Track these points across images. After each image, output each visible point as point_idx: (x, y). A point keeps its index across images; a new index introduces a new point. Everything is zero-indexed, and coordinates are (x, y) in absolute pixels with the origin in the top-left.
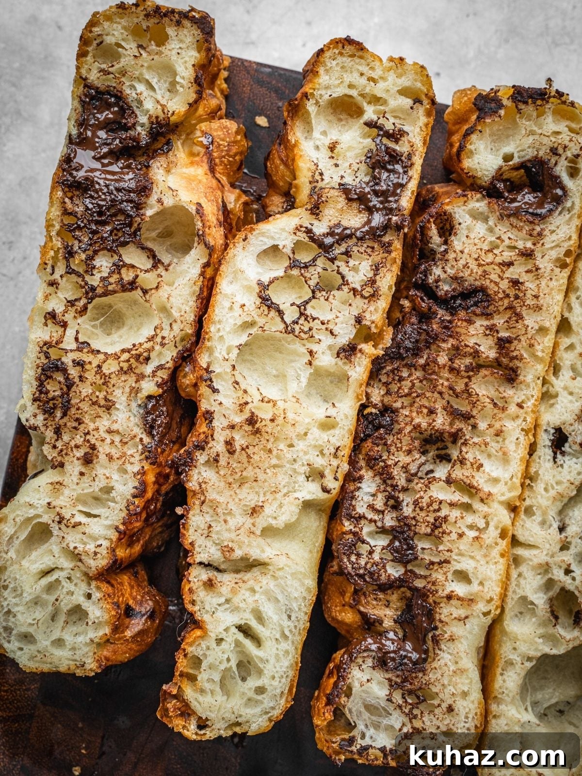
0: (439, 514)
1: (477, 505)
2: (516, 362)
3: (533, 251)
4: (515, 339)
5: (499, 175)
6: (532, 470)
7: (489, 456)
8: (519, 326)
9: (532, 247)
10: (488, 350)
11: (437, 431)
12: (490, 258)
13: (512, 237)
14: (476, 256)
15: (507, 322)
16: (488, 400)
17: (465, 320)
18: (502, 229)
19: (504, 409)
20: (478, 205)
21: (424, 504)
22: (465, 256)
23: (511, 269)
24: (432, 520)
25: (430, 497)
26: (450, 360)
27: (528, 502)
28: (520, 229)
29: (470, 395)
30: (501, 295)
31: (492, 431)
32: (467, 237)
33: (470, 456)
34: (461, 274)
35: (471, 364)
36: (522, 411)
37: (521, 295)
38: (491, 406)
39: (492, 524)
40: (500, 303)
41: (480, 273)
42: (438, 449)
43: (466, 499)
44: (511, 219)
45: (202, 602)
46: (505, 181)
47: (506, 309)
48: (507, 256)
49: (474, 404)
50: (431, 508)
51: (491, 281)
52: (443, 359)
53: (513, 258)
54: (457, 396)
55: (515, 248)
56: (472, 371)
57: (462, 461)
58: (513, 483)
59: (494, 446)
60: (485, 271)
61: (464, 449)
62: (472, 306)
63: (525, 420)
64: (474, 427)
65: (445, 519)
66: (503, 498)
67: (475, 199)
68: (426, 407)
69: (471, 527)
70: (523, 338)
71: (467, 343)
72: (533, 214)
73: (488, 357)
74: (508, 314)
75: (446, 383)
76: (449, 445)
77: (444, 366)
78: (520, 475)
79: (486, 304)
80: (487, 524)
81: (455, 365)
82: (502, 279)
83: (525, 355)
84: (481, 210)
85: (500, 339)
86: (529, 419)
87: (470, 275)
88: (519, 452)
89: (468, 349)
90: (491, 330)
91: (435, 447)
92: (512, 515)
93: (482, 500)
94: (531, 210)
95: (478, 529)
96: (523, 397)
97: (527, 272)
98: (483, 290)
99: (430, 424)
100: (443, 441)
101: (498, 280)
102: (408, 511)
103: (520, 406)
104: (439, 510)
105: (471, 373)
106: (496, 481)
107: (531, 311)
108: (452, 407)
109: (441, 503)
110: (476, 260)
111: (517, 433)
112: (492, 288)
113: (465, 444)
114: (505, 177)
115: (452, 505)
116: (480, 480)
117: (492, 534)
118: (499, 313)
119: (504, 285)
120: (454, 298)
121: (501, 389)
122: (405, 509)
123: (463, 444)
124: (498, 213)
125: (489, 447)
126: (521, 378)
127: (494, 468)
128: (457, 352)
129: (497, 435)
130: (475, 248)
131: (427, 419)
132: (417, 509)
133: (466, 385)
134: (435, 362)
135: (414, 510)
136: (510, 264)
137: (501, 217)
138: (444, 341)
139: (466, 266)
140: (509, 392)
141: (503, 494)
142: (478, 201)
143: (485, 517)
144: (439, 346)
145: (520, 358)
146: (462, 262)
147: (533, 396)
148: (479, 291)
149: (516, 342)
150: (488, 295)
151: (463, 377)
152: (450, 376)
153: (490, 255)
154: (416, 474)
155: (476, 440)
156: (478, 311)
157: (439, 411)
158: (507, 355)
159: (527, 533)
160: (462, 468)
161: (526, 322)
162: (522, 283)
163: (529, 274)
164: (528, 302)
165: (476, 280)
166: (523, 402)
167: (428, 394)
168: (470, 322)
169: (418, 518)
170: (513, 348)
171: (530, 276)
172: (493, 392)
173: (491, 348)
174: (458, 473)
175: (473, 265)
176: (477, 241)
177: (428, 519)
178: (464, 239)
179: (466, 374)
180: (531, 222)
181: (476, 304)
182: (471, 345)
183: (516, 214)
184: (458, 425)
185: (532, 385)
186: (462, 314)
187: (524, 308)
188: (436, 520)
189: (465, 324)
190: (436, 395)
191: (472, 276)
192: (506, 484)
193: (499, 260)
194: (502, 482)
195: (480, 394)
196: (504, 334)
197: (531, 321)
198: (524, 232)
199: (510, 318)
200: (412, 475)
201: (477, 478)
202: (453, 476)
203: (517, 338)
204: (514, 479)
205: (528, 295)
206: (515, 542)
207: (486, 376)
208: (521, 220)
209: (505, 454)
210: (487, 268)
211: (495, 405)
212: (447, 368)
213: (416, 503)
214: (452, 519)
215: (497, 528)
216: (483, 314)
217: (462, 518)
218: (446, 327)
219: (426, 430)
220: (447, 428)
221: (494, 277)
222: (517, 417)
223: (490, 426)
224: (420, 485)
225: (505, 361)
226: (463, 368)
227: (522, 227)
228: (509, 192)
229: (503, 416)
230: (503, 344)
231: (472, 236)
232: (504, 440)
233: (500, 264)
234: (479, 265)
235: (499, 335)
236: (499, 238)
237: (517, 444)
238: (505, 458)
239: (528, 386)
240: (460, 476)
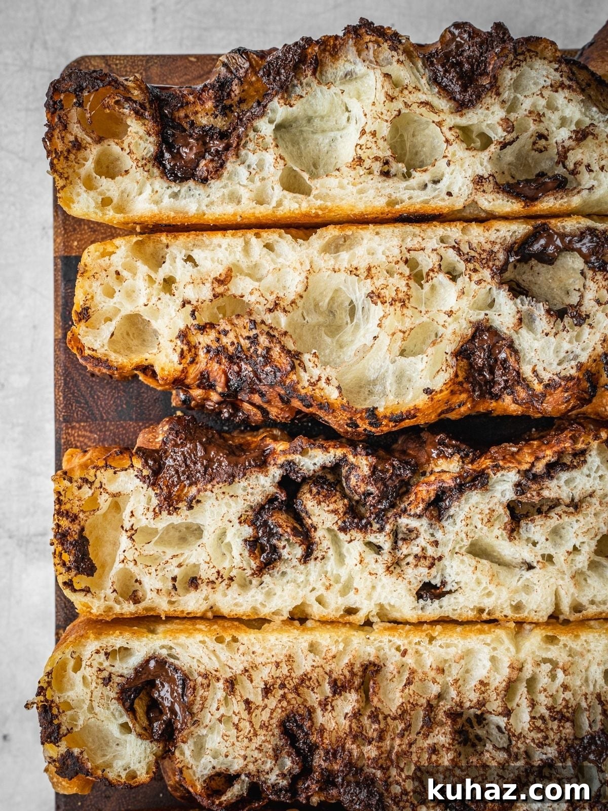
0: (547, 716)
1: (527, 673)
2: (355, 670)
3: (226, 681)
4: (330, 677)
5: (147, 734)
6: (471, 615)
7: (467, 671)
8: (314, 675)
9: (222, 681)
10: (349, 702)
11: (453, 739)
12: (245, 726)
13: (215, 705)
14: (246, 740)
15: (313, 690)
16: (407, 691)
17: (322, 736)
18: (207, 718)
19: (413, 672)
20: (188, 753)
21: (539, 735)
22: (249, 753)
23: (251, 698)
24: (556, 722)
25: (531, 731)
26: (370, 743)
27: (509, 612)
28: (205, 699)
29: (404, 712)
30: (285, 704)
31: (440, 678)
32: (227, 756)
33: (474, 697)
34: (271, 752)
35: (369, 717)
36: (410, 651)
37: (279, 682)
38: (412, 687)
39: (544, 656)
40: (293, 702)
41: (264, 732)
42: (472, 727)
43: (522, 689)
44: (195, 711)
46: (151, 721)
47: (299, 695)
48: (237, 706)
49: (414, 706)
50: (543, 727)
51: (271, 718)
52: (371, 751)
53: (239, 698)
54: (410, 725)
55: (226, 699)
56: (377, 716)
57: (481, 704)
58: (492, 641)
59: (455, 671)
60: (261, 727)
61: (468, 704)
62: (303, 731)
63: (419, 643)
64: (440, 697)
65: (550, 709)
66: (513, 649)
67: (181, 758)
68: (430, 758)
69: (553, 677)
70: (328, 669)
71: (347, 728)
72: (183, 689)
73: (357, 701)
74: (301, 690)
75: (398, 741)
76: (465, 717)
77: (379, 748)
78: (482, 637)
79: (298, 718)
80: (545, 661)
81: (375, 735)
82: (266, 706)
83: (346, 661)
84: (192, 748)
85: (334, 693)
86: (417, 640)
87: (269, 742)
88: (456, 642)
89: (354, 725)
90: (326, 705)
91: (470, 730)
92: (527, 627)
93: (520, 670)
94: (180, 691)
95: (554, 669)
96: (393, 650)
97: (252, 681)
98: (282, 724)
99: (448, 749)
100: (463, 726)
101: (268, 710)
102: (551, 752)
103: (404, 653)
104: (542, 718)
105: (381, 717)
106: (493, 659)
107: (294, 666)
108: (423, 727)
109: (534, 718)
110: (250, 740)
111: (435, 648)
112: (278, 714)
113: (461, 704)
114: (145, 723)
115: (533, 704)
116: (498, 680)
117: (554, 652)
118: (305, 700)
119: (272, 702)
120: (298, 752)
121: (389, 676)
122: (550, 756)
123: (462, 707)
124: (192, 728)
125: (458, 677)
126: (372, 659)
127: (480, 664)
128: (358, 736)
129: (443, 671)
130: (237, 743)
131: (443, 752)
132: (547, 742)
133: (394, 719)
134: (376, 760)
135: (549, 745)
136: (247, 702)
137: (196, 723)
138: (350, 753)
139: (259, 750)
140: (391, 667)
141: (508, 649)
142: (183, 753)
143: (539, 665)
144: (359, 758)
145: (351, 665)
146: (256, 754)
147: (390, 641)
148: (285, 727)
149: (334, 676)
150: (288, 716)
151: (387, 724)
152: (388, 738)
153: (241, 725)
154: (507, 750)
155: (453, 693)
156: (307, 724)
157: (430, 741)
158: (349, 681)
159: (544, 606)
160: (489, 701)
161: (309, 669)
162: (266, 685)
163: (254, 677)
164: (285, 672)
165: (273, 735)
166: (398, 649)
167: (415, 758)
168: (322, 730)
169: (556, 740)
170: (342, 677)
171: (257, 677)
172: (395, 684)
173: (346, 699)
174: (495, 705)
175: (257, 741)
176: (229, 744)
177: (555, 727)
178: (230, 758)
179: (382, 722)
180: (194, 689)
181: (300, 727)
182: (348, 723)
183: (188, 708)
184: (441, 716)
185: (377, 644)
186: (314, 738)
187: (293, 675)
188: (555, 719)
189: (326, 735)
190: (414, 749)
191: (269, 739)
192: (495, 649)
193: (245, 715)
194: (494, 653)
195: (401, 700)
196: (327, 689)
197: (305, 664)
198: (206, 693)
199: (308, 688)
200: (510, 755)
201: (496, 684)
202: (500, 710)
203: (329, 673)
204: (488, 641)
205: (278, 673)
206: (555, 618)
207: (379, 700)
208: (194, 701)
209: (462, 658)
210: (257, 727)
211: (409, 682)
212: (380, 744)
213: (541, 745)
214: (549, 702)
215: (548, 650)
216: (311, 719)
217: (545, 690)
218: (335, 755)
219: (456, 751)
220: (448, 729)
221: (265, 716)
222: (417, 652)
223: (434, 681)
224: (519, 745)
225: (357, 681)
226: (376, 726)
227: (201, 697)
228: (161, 713)
229: (420, 671)
230: (339, 688)
231: (224, 751)
232: (446, 661)
233: (249, 713)
234: (256, 735)
235: (330, 695)
236: (220, 721)
237: (448, 646)
238: (468, 654)
239: (379, 649)
240: (498, 702)
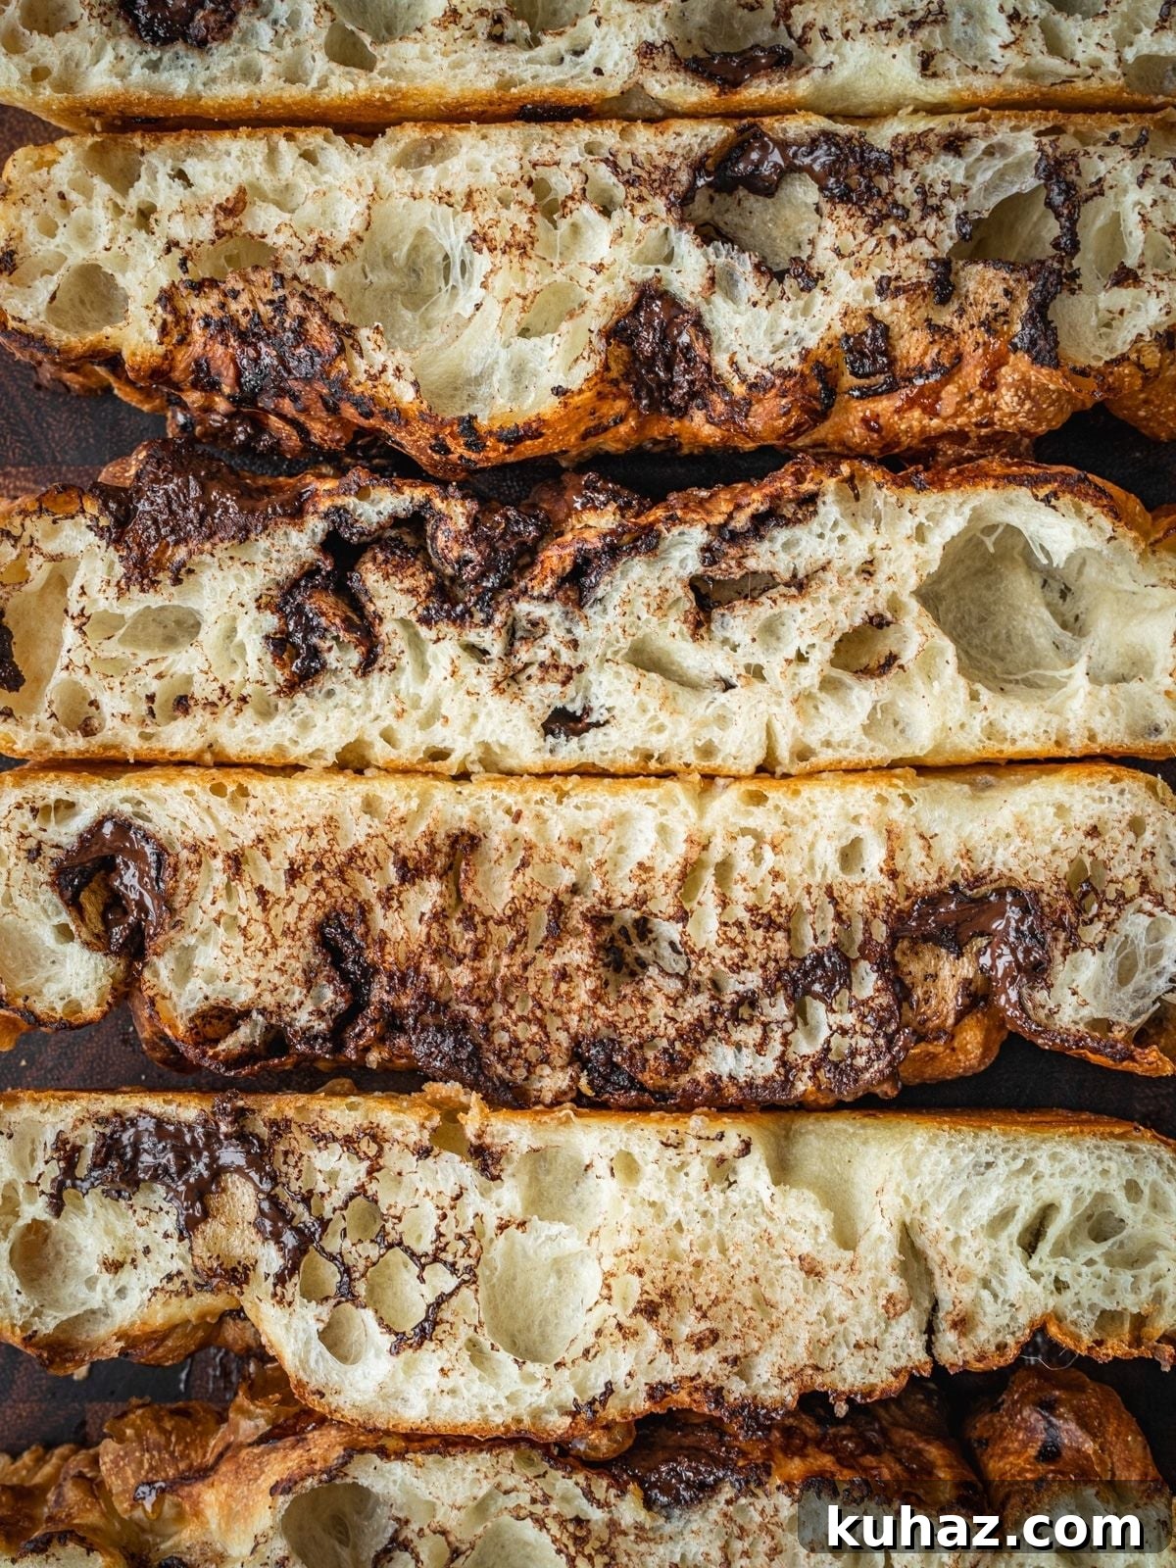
0: (746, 923)
1: (716, 855)
2: (438, 842)
3: (228, 856)
4: (397, 853)
5: (99, 943)
6: (630, 762)
7: (621, 850)
8: (370, 850)
9: (220, 857)
10: (428, 895)
11: (595, 958)
12: (258, 930)
13: (210, 897)
14: (260, 955)
15: (368, 874)
16: (520, 877)
17: (382, 950)
18: (199, 917)
19: (530, 847)
20: (164, 973)
21: (735, 953)
22: (263, 975)
23: (268, 886)
24: (761, 932)
25: (719, 945)
26: (460, 962)
27: (691, 757)
28: (192, 886)
29: (517, 912)
30: (322, 895)
31: (575, 859)
32: (227, 979)
33: (630, 889)
34: (299, 974)
35: (460, 921)
36: (526, 813)
37: (313, 860)
38: (529, 871)
39: (743, 823)
40: (336, 893)
41: (289, 942)
42: (630, 943)
43: (709, 878)
44: (177, 905)
45: (998, 1331)
46: (108, 926)
47: (345, 881)
48: (246, 899)
49: (532, 902)
50: (739, 939)
51: (300, 918)
52: (462, 975)
53: (249, 887)
54: (525, 934)
55: (228, 887)
56: (472, 918)
57: (641, 901)
58: (660, 799)
59: (601, 848)
60: (284, 934)
61: (618, 902)
62: (353, 942)
63: (542, 801)
64: (575, 890)
65: (752, 909)
66: (693, 813)
67: (154, 981)
68: (557, 987)
69: (758, 859)
70: (392, 840)
71: (423, 938)
72: (158, 870)
73: (441, 894)
74: (350, 874)
75: (505, 960)
76: (616, 925)
77: (474, 970)
78: (643, 792)
79: (344, 920)
80: (745, 832)
81: (469, 949)
82: (292, 899)
83: (423, 828)
84: (172, 965)
85: (403, 880)
86: (538, 796)
87: (297, 958)
88: (601, 800)
89: (434, 933)
90: (389, 899)
91: (627, 948)
92: (720, 782)
93: (705, 848)
94: (153, 873)
95: (758, 846)
96: (500, 813)
97: (268, 858)
98: (318, 929)
99: (587, 973)
100: (612, 939)
101: (295, 906)
102: (753, 980)
103: (517, 817)
104: (739, 925)
105: (477, 919)
106: (663, 830)
107: (339, 834)
108: (546, 939)
109: (725, 924)
110: (266, 954)
111: (567, 810)
112: (312, 914)
113: (608, 902)
114: (100, 928)
115: (724, 903)
116: (669, 862)
117: (761, 819)
118: (356, 891)
119: (301, 893)
120: (345, 976)
121: (494, 856)
122: (751, 986)
123: (609, 906)
124: (172, 933)
125: (605, 857)
126: (465, 826)
127: (641, 838)
128: (442, 952)
129: (580, 847)
130: (244, 960)
131: (578, 979)
132: (746, 963)
133: (500, 923)
134: (469, 989)
135: (749, 969)
136: (261, 892)
137: (178, 925)
138: (429, 980)
139: (281, 969)
140: (496, 841)
141: (685, 814)
142: (156, 974)
143: (734, 838)
144: (441, 988)
145: (431, 835)
146: (276, 977)
147: (494, 798)
148: (323, 935)
149: (403, 851)
150: (327, 916)
151: (488, 932)
152: (490, 955)
153: (251, 930)
154: (684, 978)
155: (596, 884)
156: (359, 929)
157: (557, 961)
158: (428, 861)
159: (748, 748)
160: (654, 897)
161: (362, 840)
162: (292, 864)
163: (272, 853)
164: (324, 844)
165: (303, 947)
166: (508, 812)
167: (532, 989)
168: (383, 941)
169: (761, 960)
170: (415, 854)
171: (275, 849)
172: (503, 869)
173: (422, 891)
174: (663, 903)
175: (277, 957)
176: (231, 960)
177: (759, 940)
178: (233, 983)
179: (481, 927)
180: (176, 869)
181: (348, 936)
182: (425, 930)
183: (166, 900)
184: (576, 921)
185: (472, 801)
186: (372, 955)
187: (336, 849)
188: (759, 926)
189: (388, 948)
190: (531, 973)
191: (301, 953)
192: (664, 813)
193: (257, 913)
194: (663, 819)
195: (511, 894)
196: (392, 874)
197: (357, 831)
198: (195, 877)
199: (361, 870)
200: (686, 985)
201: (666, 868)
202: (671, 911)
203: (395, 848)
204: (653, 799)
205: (312, 846)
206: (765, 769)
207: (476, 892)
208: (175, 889)
209: (611, 826)
210: (277, 934)
211: (525, 864)
212: (477, 964)
213: (736, 968)
214: (750, 898)
215: (749, 814)
216: (364, 921)
217: (744, 879)
218: (403, 981)
219: (599, 977)
220: (586, 940)
221: (291, 915)
222: (538, 816)
223: (566, 863)
224: (701, 968)
225: (440, 862)
226: (470, 935)
227: (187, 883)
228: (126, 913)
229: (541, 845)
230: (410, 872)
231: (223, 971)
232: (586, 832)
233: (264, 909)
234: (275, 946)
235: (396, 883)
236: (217, 922)
237: (589, 807)
238: (622, 820)
239: (477, 810)
240: (669, 899)
